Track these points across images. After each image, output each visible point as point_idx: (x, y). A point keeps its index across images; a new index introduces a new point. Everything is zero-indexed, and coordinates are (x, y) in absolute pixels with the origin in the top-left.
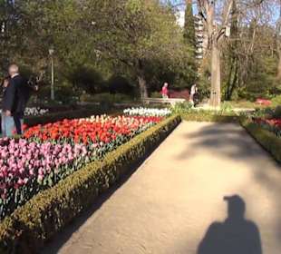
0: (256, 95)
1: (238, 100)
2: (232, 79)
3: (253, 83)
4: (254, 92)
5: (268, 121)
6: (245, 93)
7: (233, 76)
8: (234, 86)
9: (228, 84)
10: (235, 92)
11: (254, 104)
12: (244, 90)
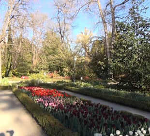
0: (22, 74)
1: (13, 76)
2: (9, 65)
3: (21, 68)
4: (21, 72)
5: (25, 88)
6: (16, 73)
7: (9, 64)
8: (10, 69)
9: (7, 68)
10: (11, 72)
11: (20, 79)
12: (16, 71)
